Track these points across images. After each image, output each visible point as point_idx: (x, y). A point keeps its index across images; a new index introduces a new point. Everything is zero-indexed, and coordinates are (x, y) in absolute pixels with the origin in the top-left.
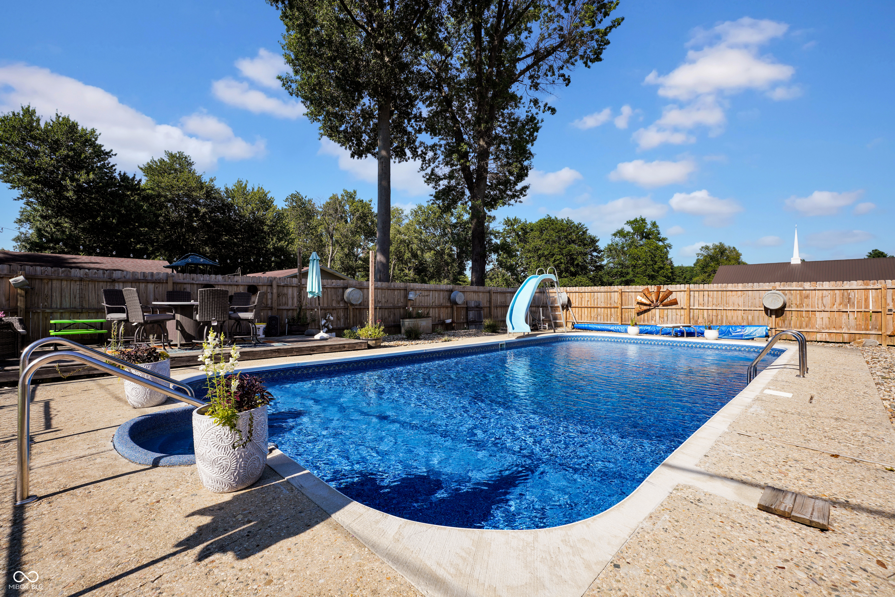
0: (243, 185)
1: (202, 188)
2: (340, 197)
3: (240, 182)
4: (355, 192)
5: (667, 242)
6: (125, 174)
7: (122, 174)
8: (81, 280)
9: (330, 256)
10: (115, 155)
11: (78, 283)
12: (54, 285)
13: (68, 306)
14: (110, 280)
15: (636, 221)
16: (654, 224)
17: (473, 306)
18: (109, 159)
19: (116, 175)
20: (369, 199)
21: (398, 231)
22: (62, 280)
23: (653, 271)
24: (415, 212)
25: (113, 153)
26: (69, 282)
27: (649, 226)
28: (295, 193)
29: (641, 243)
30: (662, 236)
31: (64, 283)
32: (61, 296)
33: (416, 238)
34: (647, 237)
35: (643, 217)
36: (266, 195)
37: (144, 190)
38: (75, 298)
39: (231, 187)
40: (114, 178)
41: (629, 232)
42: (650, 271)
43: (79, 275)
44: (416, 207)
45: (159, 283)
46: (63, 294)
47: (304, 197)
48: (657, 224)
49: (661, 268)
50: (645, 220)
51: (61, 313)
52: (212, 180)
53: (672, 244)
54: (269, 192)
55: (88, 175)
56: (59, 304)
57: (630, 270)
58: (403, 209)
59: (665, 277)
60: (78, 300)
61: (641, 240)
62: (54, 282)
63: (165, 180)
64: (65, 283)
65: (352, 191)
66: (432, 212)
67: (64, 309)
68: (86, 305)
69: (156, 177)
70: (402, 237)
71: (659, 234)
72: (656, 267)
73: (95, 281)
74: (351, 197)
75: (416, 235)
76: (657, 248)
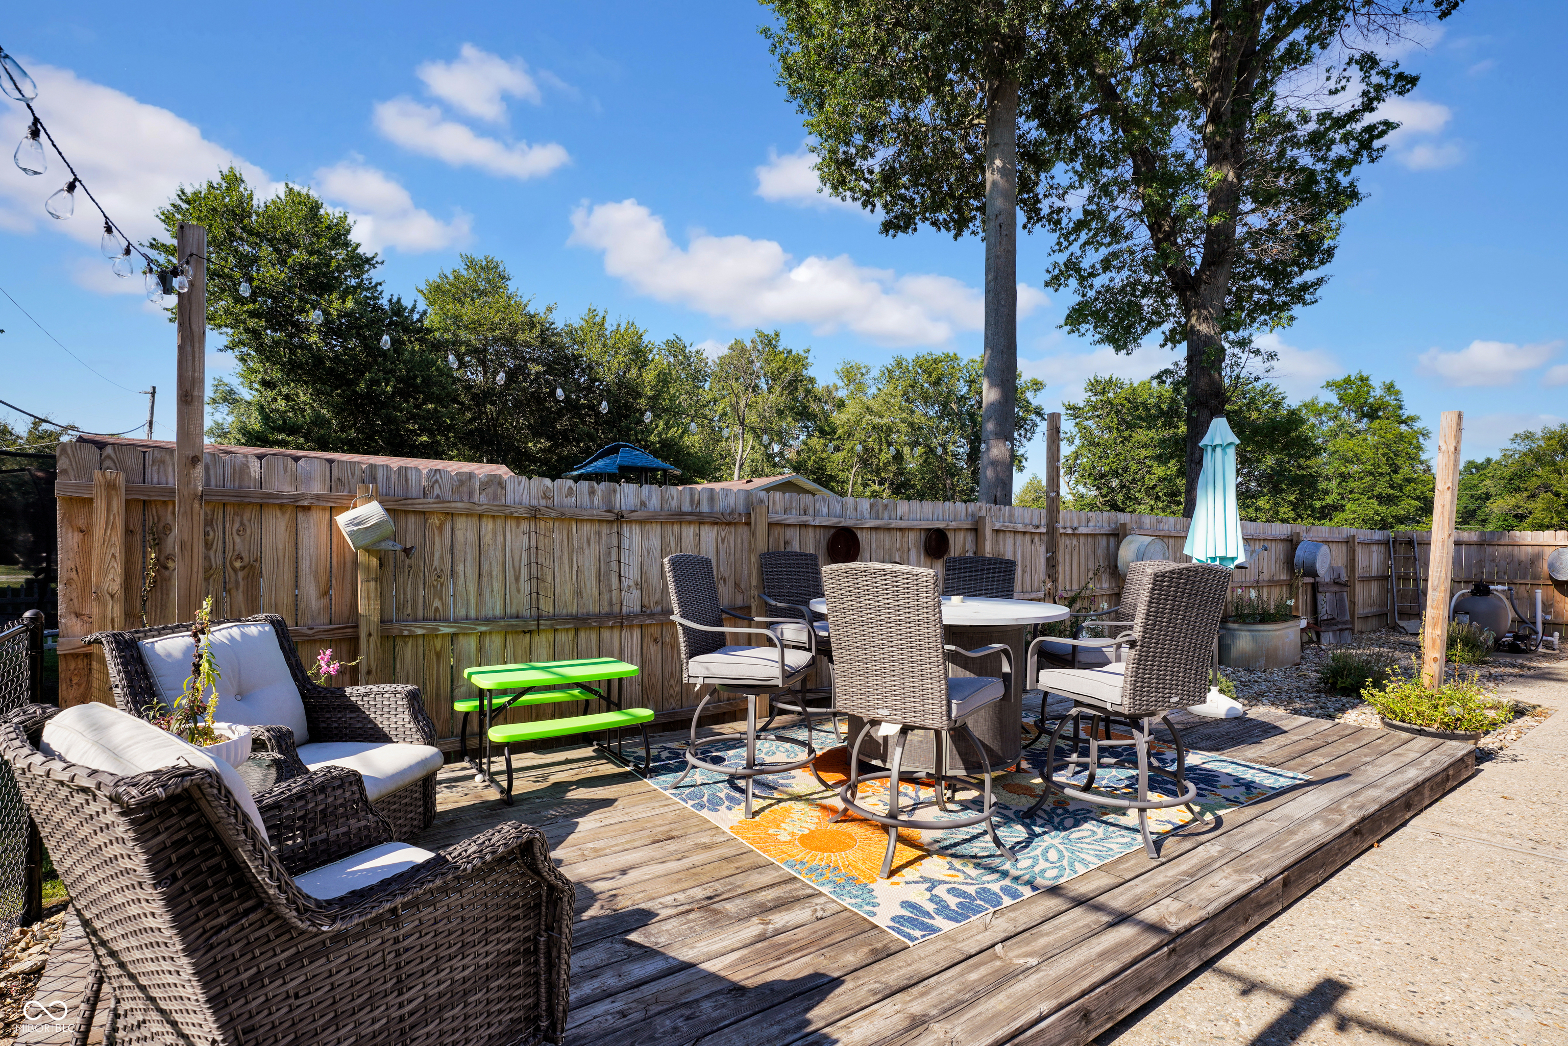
0: (598, 319)
1: (532, 325)
2: (749, 345)
3: (592, 312)
4: (777, 335)
5: (1418, 425)
6: (399, 300)
7: (395, 300)
8: (534, 515)
9: (738, 458)
10: (382, 263)
11: (524, 526)
12: (459, 535)
13: (498, 612)
14: (611, 516)
15: (1348, 381)
16: (1390, 388)
17: (1327, 580)
18: (372, 272)
19: (384, 302)
20: (806, 348)
21: (868, 408)
22: (480, 516)
23: (1392, 487)
24: (890, 372)
25: (378, 259)
26: (499, 523)
27: (1378, 392)
28: (672, 338)
29: (1360, 426)
30: (1406, 413)
31: (488, 526)
32: (480, 576)
33: (903, 421)
34: (1372, 414)
35: (1365, 374)
36: (640, 337)
37: (429, 331)
38: (517, 579)
39: (577, 323)
40: (381, 308)
41: (1329, 405)
42: (1382, 487)
43: (525, 499)
44: (892, 361)
45: (728, 524)
46: (486, 567)
47: (688, 345)
48: (1398, 386)
49: (1408, 481)
50: (1367, 379)
51: (481, 634)
52: (550, 310)
53: (1430, 428)
54: (645, 332)
55: (344, 302)
56: (473, 601)
57: (1333, 485)
58: (871, 365)
59: (1418, 498)
60: (524, 586)
61: (1359, 421)
62: (461, 523)
63: (468, 312)
64: (490, 525)
65: (772, 333)
66: (924, 371)
67: (487, 620)
68: (546, 607)
69: (451, 306)
70: (876, 420)
71: (1400, 407)
72: (1398, 478)
73: (571, 519)
74: (770, 343)
75: (904, 415)
76: (1401, 437)
